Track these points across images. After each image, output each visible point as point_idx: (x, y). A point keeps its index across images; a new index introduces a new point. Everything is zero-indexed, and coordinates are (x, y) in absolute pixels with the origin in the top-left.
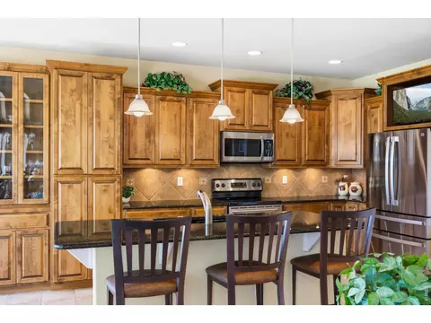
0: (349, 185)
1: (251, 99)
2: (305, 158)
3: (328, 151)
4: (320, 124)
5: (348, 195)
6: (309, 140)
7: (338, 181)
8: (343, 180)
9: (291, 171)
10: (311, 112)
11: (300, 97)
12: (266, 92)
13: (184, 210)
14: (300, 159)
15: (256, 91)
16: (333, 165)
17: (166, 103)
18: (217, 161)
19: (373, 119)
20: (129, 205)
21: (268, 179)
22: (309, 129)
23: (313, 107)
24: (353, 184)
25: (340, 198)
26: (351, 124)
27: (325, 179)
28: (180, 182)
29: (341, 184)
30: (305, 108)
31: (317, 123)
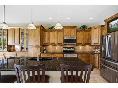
0: (97, 49)
1: (70, 30)
2: (85, 43)
3: (91, 41)
4: (89, 35)
5: (97, 52)
6: (86, 39)
7: (94, 48)
8: (96, 48)
9: (82, 46)
10: (86, 32)
11: (83, 29)
12: (74, 28)
13: (54, 54)
14: (83, 43)
15: (72, 28)
16: (92, 44)
17: (51, 32)
18: (63, 44)
19: (103, 32)
20: (46, 52)
21: (76, 48)
22: (86, 36)
23: (87, 31)
24: (98, 49)
25: (95, 52)
26: (97, 34)
27: (91, 48)
28: (56, 48)
29: (95, 49)
30: (85, 32)
31: (88, 35)
